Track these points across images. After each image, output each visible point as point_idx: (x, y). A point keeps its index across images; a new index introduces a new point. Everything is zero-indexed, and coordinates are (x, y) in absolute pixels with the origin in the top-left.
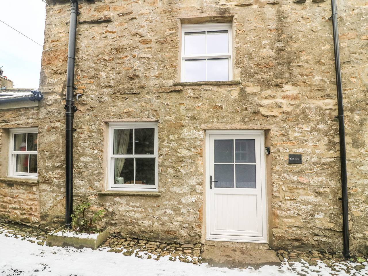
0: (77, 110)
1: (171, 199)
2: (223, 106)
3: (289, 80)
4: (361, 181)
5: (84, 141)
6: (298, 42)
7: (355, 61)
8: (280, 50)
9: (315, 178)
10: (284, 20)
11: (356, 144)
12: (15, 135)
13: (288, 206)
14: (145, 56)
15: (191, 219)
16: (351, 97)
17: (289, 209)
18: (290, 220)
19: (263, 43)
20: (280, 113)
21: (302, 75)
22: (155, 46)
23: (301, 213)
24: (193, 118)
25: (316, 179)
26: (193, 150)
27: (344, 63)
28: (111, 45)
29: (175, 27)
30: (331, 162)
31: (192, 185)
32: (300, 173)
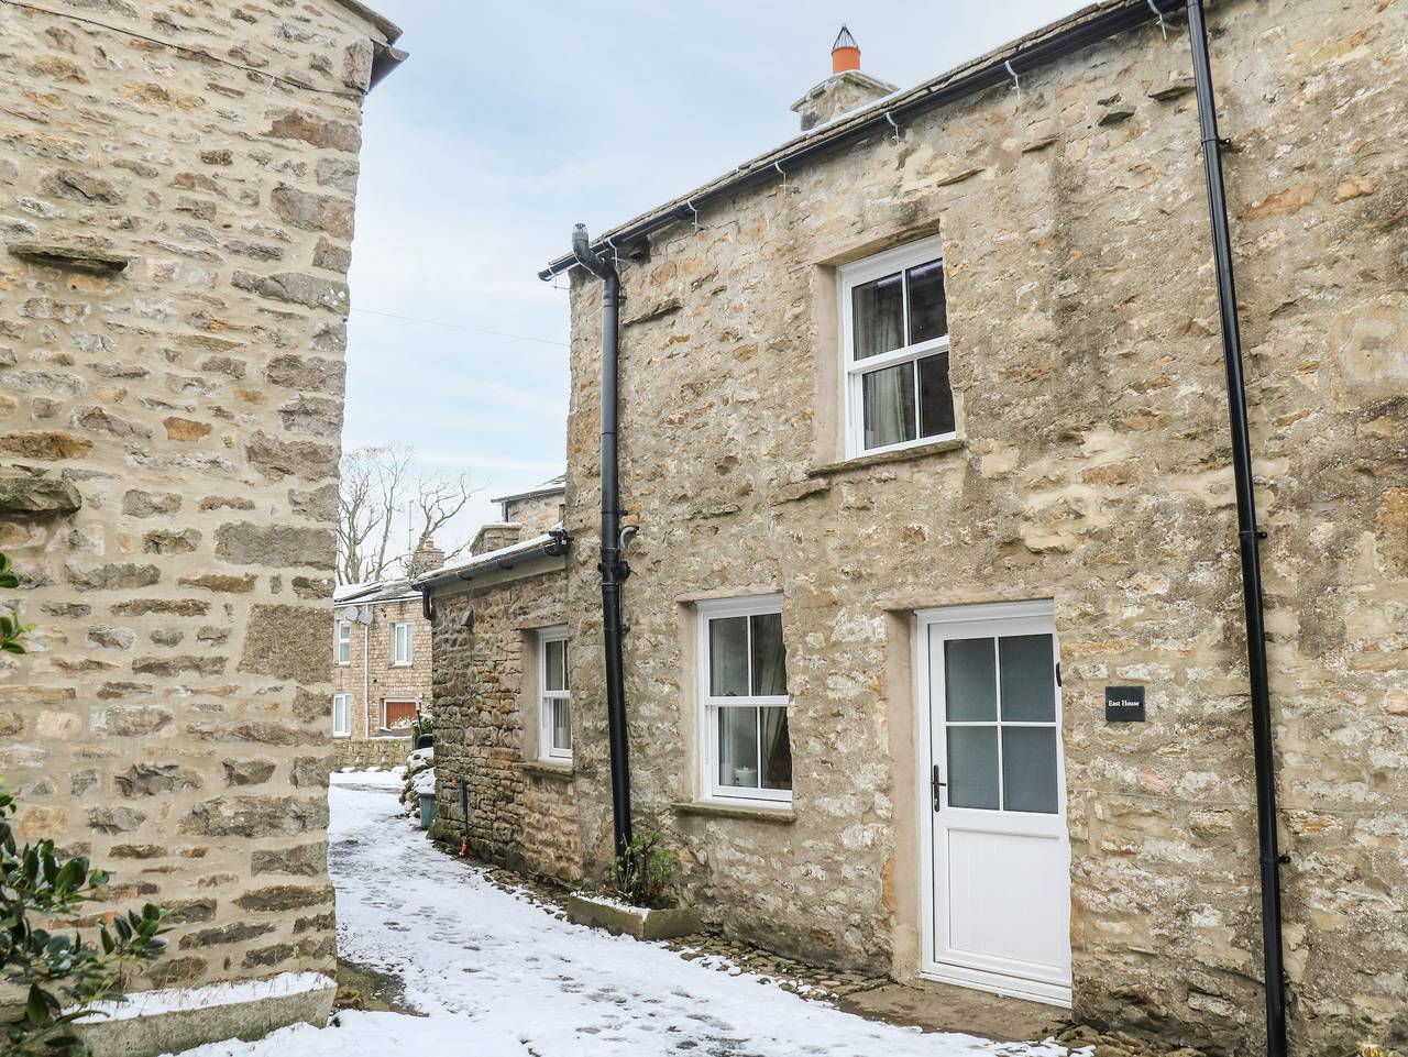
0: (629, 571)
1: (819, 833)
2: (926, 529)
3: (1101, 411)
4: (1342, 790)
5: (645, 659)
6: (1120, 265)
7: (1315, 297)
8: (1067, 309)
9: (1190, 775)
10: (1075, 197)
11: (1314, 639)
13: (1111, 874)
14: (745, 396)
15: (866, 898)
16: (1303, 450)
17: (1116, 885)
18: (1118, 927)
19: (1020, 293)
20: (1081, 537)
21: (1139, 388)
22: (764, 360)
23: (1149, 901)
24: (857, 577)
25: (1195, 780)
26: (861, 678)
27: (1275, 314)
28: (682, 377)
29: (803, 297)
30: (1234, 713)
31: (865, 793)
32: (1142, 755)
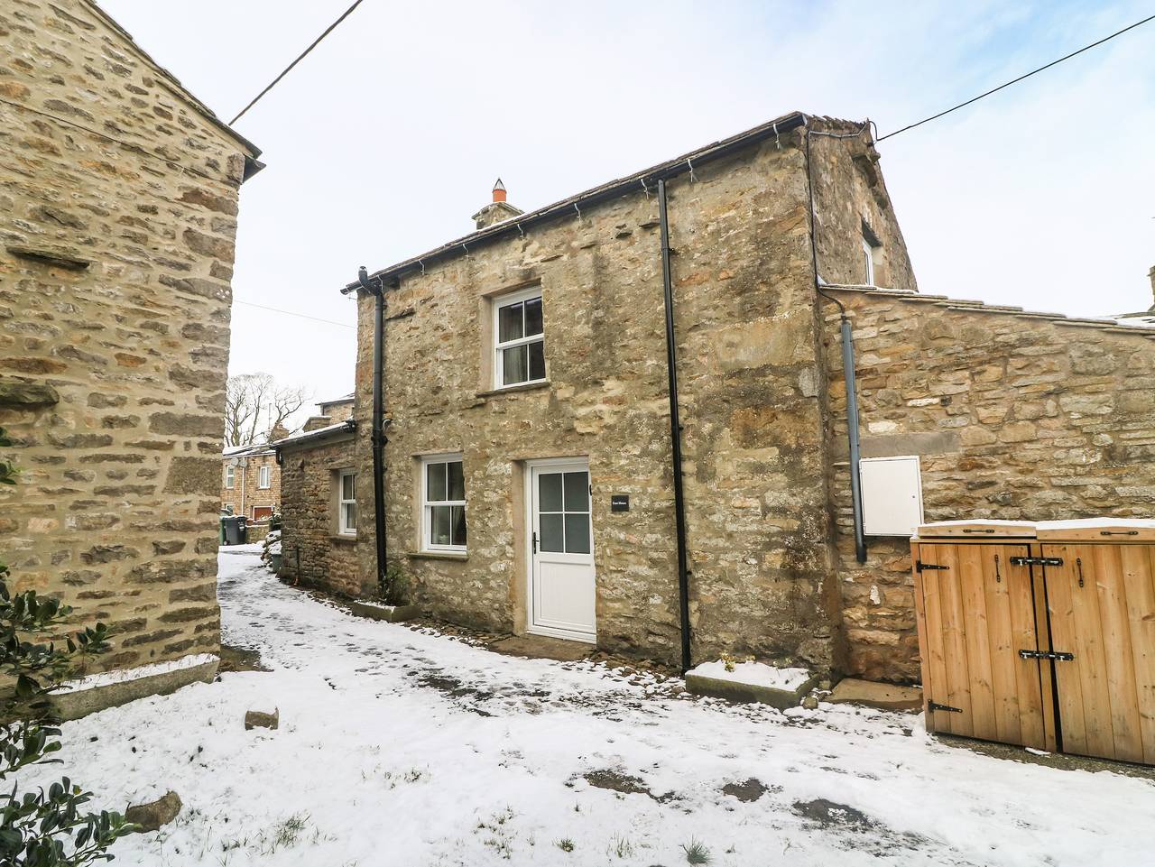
0: (387, 441)
1: (479, 566)
2: (531, 423)
3: (612, 371)
4: (714, 542)
5: (395, 483)
6: (623, 304)
7: (707, 323)
8: (598, 324)
9: (648, 535)
10: (604, 271)
11: (704, 475)
12: (345, 477)
13: (614, 581)
14: (447, 358)
15: (501, 596)
16: (700, 391)
17: (616, 586)
18: (617, 605)
19: (577, 315)
20: (601, 428)
21: (629, 361)
22: (456, 341)
23: (631, 593)
24: (499, 445)
25: (651, 538)
26: (500, 492)
27: (690, 330)
28: (415, 347)
29: (475, 311)
30: (667, 507)
31: (502, 546)
32: (627, 527)
